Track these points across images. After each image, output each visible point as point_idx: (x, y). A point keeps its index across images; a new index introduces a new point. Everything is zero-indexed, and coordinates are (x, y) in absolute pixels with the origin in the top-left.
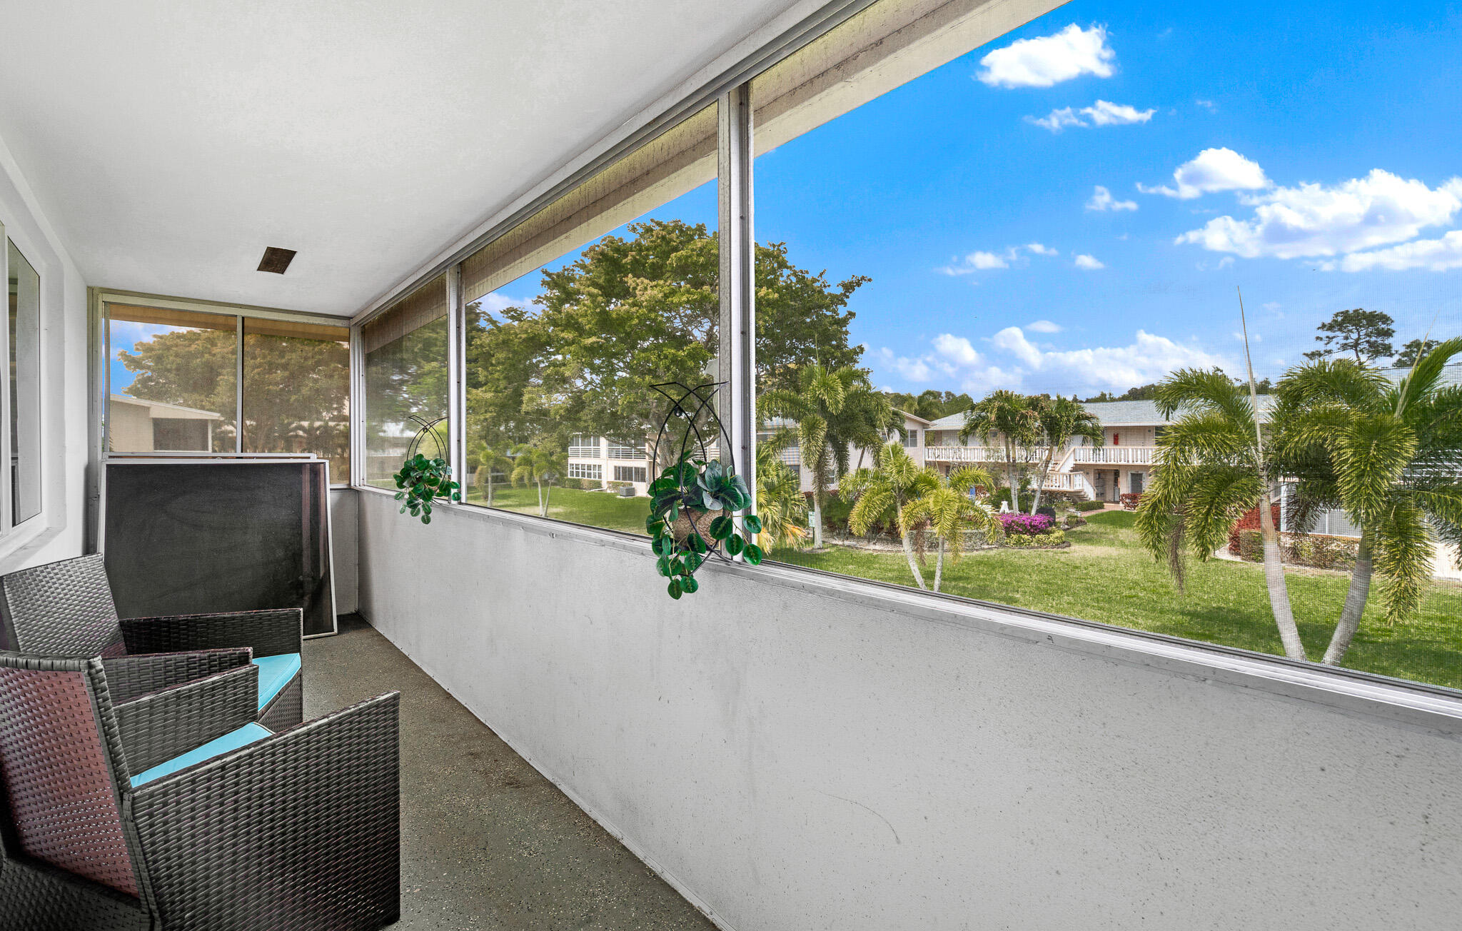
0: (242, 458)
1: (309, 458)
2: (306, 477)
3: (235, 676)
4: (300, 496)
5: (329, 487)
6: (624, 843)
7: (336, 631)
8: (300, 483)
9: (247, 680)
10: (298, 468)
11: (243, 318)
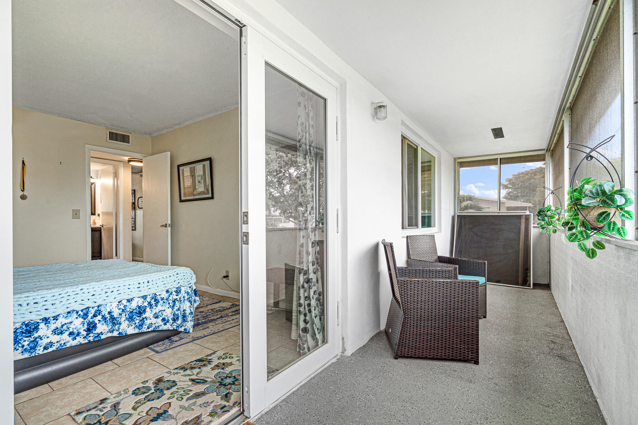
0: (500, 213)
1: (526, 213)
2: (523, 221)
3: (446, 270)
4: (520, 229)
5: (532, 225)
6: (598, 400)
7: (532, 287)
8: (520, 223)
9: (449, 272)
10: (519, 217)
11: (500, 159)
